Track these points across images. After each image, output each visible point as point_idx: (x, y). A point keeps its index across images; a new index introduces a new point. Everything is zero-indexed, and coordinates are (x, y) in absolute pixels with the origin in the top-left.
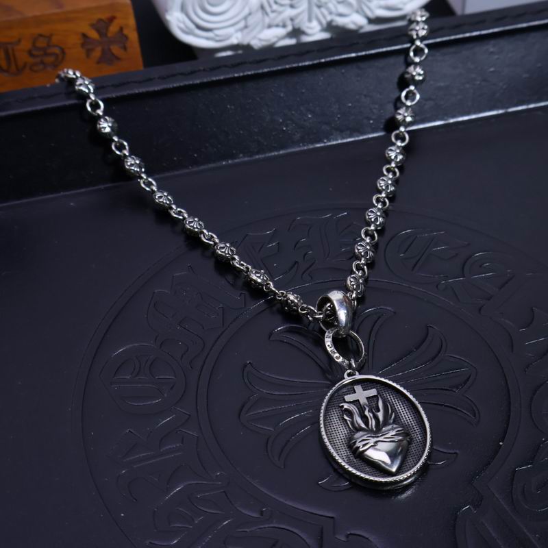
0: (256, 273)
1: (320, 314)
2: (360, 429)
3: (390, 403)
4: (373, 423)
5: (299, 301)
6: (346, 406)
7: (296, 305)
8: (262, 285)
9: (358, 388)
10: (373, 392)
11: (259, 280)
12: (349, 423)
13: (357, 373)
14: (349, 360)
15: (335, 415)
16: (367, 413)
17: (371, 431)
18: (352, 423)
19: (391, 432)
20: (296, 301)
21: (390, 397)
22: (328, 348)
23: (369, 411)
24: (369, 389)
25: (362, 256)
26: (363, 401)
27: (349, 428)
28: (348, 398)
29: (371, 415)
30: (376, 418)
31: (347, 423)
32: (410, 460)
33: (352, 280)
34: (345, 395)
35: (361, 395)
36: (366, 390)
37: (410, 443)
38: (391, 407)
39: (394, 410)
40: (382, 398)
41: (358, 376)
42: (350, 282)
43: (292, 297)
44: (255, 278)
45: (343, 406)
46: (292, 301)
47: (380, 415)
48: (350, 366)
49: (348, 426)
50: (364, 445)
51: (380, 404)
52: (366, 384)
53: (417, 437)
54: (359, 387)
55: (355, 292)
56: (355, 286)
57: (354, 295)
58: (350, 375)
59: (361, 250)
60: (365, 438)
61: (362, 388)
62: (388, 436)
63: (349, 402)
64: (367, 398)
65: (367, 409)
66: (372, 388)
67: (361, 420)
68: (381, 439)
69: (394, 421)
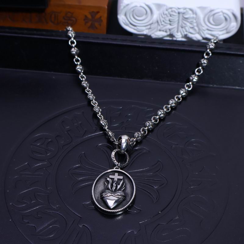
0: (103, 121)
1: (117, 143)
2: (109, 189)
3: (125, 183)
5: (112, 136)
6: (108, 179)
7: (111, 137)
8: (104, 126)
9: (116, 174)
10: (121, 177)
11: (103, 124)
12: (106, 185)
13: (119, 168)
14: (118, 163)
15: (102, 181)
17: (112, 191)
18: (107, 186)
19: (119, 193)
20: (111, 135)
21: (126, 181)
22: (112, 155)
23: (115, 184)
24: (121, 176)
25: (147, 127)
26: (116, 179)
27: (105, 187)
28: (111, 176)
29: (115, 185)
30: (117, 187)
33: (137, 134)
35: (116, 177)
36: (119, 176)
37: (124, 200)
38: (125, 185)
42: (136, 134)
43: (110, 133)
44: (101, 122)
46: (110, 135)
47: (119, 187)
48: (118, 165)
50: (105, 195)
51: (121, 183)
52: (120, 173)
53: (128, 199)
54: (117, 174)
55: (136, 139)
56: (137, 137)
57: (135, 140)
58: (116, 168)
59: (148, 124)
60: (107, 192)
61: (118, 174)
62: (116, 194)
63: (110, 178)
64: (118, 179)
65: (115, 182)
66: (122, 176)
67: (111, 186)
68: (113, 195)
69: (123, 190)
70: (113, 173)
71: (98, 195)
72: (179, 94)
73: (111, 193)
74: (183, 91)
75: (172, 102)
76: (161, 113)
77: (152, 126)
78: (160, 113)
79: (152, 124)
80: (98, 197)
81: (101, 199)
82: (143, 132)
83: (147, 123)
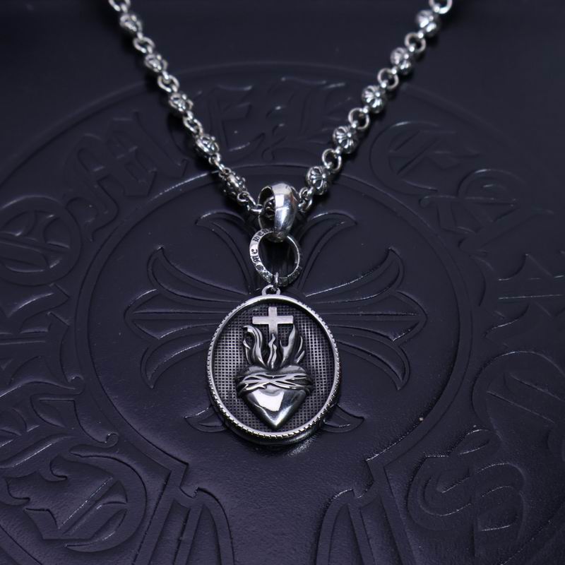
0: (204, 140)
1: (259, 208)
2: (257, 363)
3: (304, 338)
4: (273, 358)
5: (241, 186)
6: (250, 330)
7: (237, 190)
8: (208, 156)
9: (273, 310)
10: (289, 320)
11: (206, 150)
12: (247, 351)
13: (279, 291)
14: (274, 274)
16: (270, 344)
18: (250, 352)
19: (292, 373)
20: (237, 185)
22: (251, 252)
23: (274, 343)
24: (286, 314)
25: (340, 145)
26: (273, 327)
27: (245, 357)
28: (257, 320)
29: (275, 348)
30: (280, 352)
31: (245, 351)
32: (302, 414)
34: (255, 315)
35: (274, 320)
36: (282, 314)
37: (308, 394)
38: (304, 343)
39: (305, 348)
40: (297, 329)
41: (278, 296)
43: (233, 180)
44: (200, 146)
45: (246, 329)
46: (232, 185)
47: (286, 351)
48: (273, 280)
49: (245, 354)
50: (251, 385)
51: (292, 336)
52: (284, 308)
53: (321, 387)
54: (275, 309)
55: (312, 188)
56: (314, 182)
57: (310, 192)
58: (269, 292)
59: (340, 137)
60: (254, 376)
61: (278, 311)
62: (283, 380)
63: (255, 326)
64: (279, 325)
65: (274, 339)
66: (289, 314)
67: (262, 351)
68: (273, 381)
69: (301, 361)
70: (263, 308)
71: (228, 386)
72: (417, 28)
73: (268, 378)
74: (428, 17)
75: (401, 59)
76: (373, 97)
77: (354, 141)
78: (369, 97)
79: (352, 136)
80: (229, 393)
81: (238, 397)
82: (330, 163)
83: (336, 135)
